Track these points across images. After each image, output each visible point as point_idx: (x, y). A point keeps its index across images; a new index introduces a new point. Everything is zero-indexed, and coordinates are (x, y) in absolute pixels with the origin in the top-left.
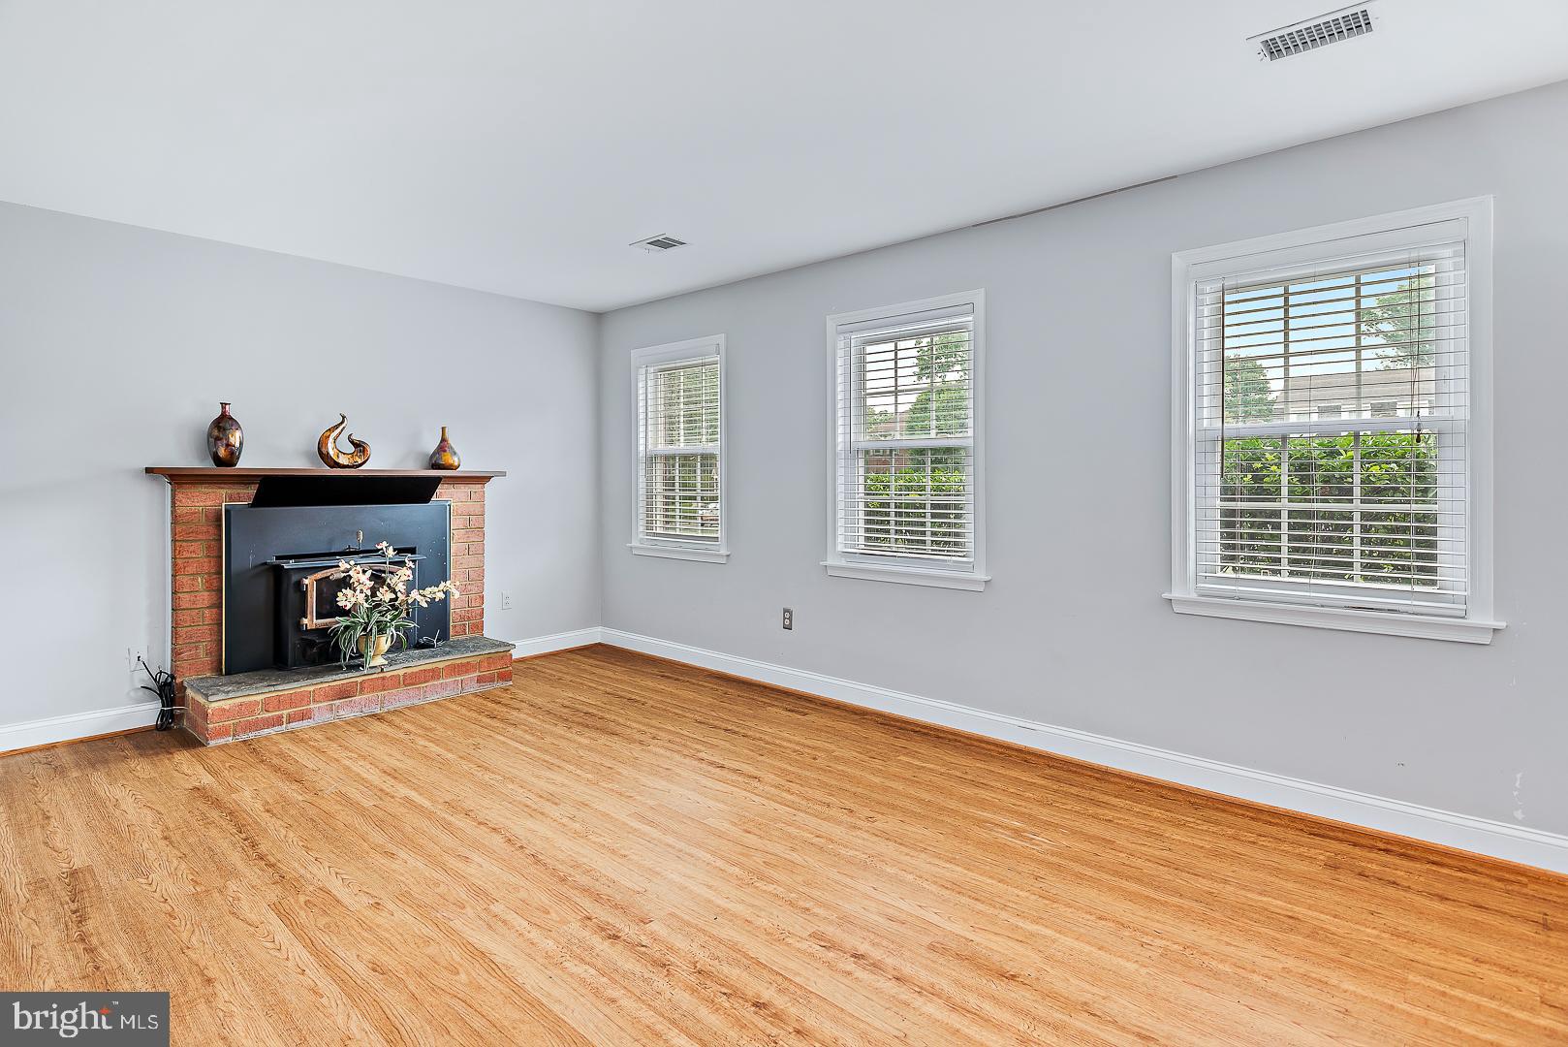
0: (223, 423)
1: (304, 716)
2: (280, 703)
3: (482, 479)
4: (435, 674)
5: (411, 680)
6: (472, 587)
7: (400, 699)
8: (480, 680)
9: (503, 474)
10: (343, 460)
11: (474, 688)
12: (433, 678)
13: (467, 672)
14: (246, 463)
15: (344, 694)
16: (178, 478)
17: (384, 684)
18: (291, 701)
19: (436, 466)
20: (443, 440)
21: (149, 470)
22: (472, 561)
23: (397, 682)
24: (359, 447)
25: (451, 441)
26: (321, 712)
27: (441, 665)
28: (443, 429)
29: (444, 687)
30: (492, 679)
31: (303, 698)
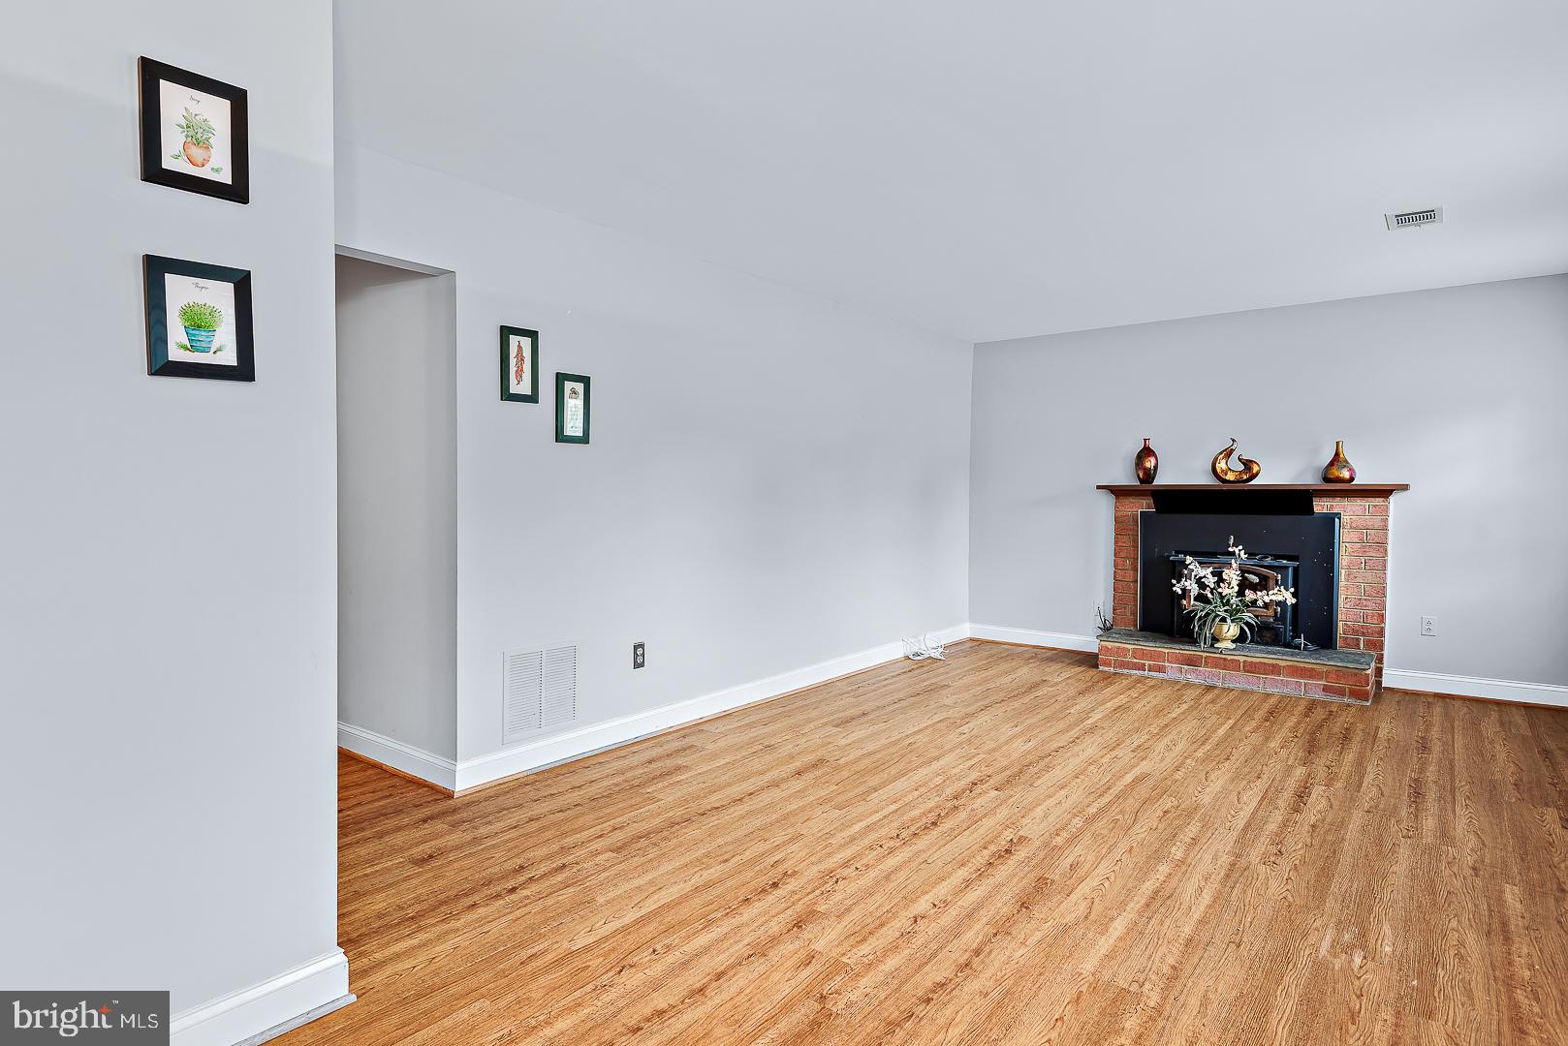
0: (1147, 452)
1: (1161, 669)
2: (1144, 655)
3: (1384, 492)
4: (1275, 670)
5: (1252, 668)
6: (1368, 603)
7: (1239, 681)
8: (1326, 689)
9: (1405, 487)
10: (1230, 477)
11: (1319, 695)
12: (1273, 673)
13: (1311, 677)
14: (1161, 480)
15: (1192, 662)
16: (1118, 492)
17: (1225, 664)
18: (1151, 656)
19: (1327, 480)
21: (1099, 487)
22: (1370, 576)
23: (1234, 666)
24: (1248, 464)
26: (1173, 671)
27: (1282, 663)
28: (1338, 443)
29: (1286, 684)
30: (1341, 693)
31: (1160, 656)
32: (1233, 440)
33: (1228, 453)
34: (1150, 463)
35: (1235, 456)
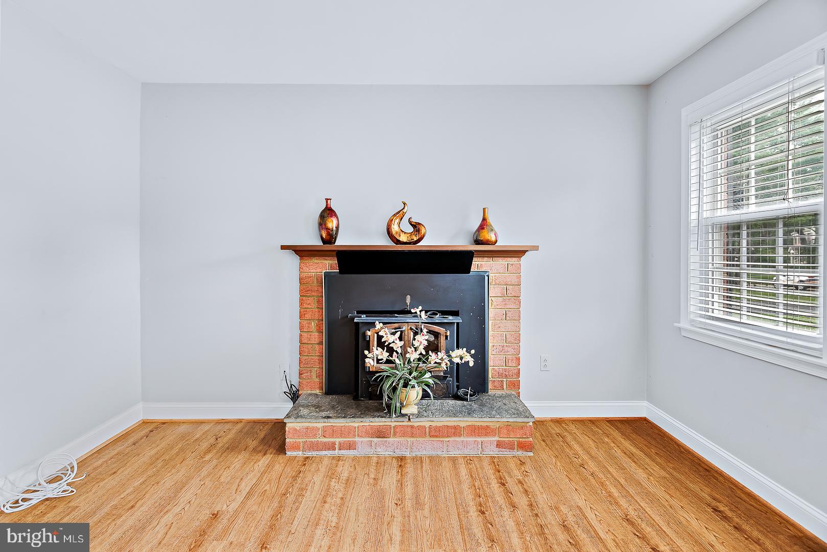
0: (328, 212)
1: (351, 446)
2: (334, 432)
3: (518, 253)
4: (455, 431)
5: (437, 433)
6: (509, 349)
7: (426, 447)
8: (499, 445)
9: (536, 248)
10: (403, 238)
11: (493, 451)
12: (455, 435)
13: (486, 435)
14: (342, 241)
15: (381, 434)
16: (303, 252)
17: (413, 432)
18: (342, 432)
19: (478, 242)
20: (484, 219)
21: (283, 247)
22: (509, 325)
23: (421, 432)
24: (416, 226)
25: (491, 220)
26: (365, 447)
27: (462, 425)
28: (484, 209)
29: (465, 445)
30: (511, 446)
31: (350, 432)
32: (404, 204)
33: (400, 214)
34: (332, 223)
35: (406, 219)
